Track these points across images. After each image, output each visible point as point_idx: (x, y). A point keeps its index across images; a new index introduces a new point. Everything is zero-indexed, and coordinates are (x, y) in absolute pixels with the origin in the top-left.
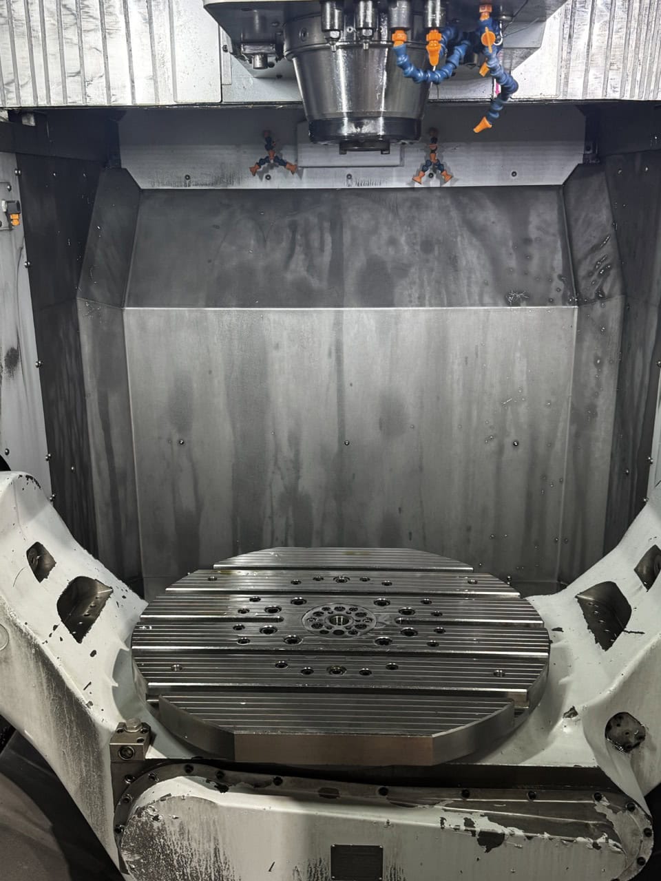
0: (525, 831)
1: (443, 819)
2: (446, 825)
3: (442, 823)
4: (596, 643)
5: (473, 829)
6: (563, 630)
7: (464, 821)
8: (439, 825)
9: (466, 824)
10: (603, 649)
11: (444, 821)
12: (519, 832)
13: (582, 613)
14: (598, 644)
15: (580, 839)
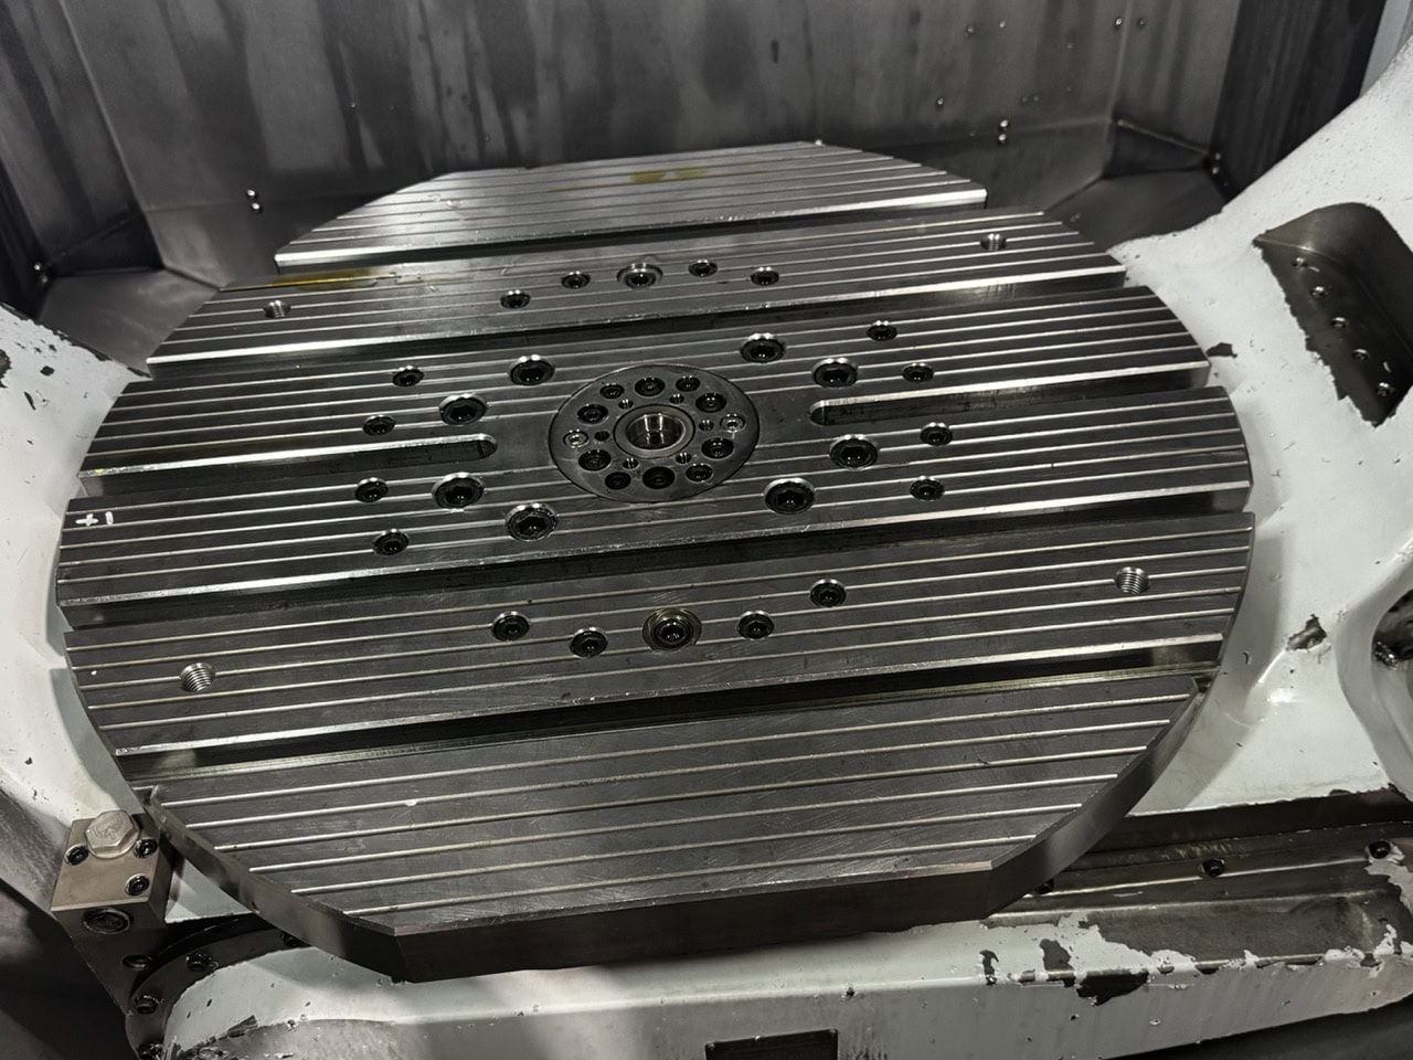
0: (1197, 955)
1: (988, 956)
2: (1000, 976)
3: (989, 970)
4: (1341, 396)
5: (1068, 972)
6: (1235, 350)
7: (1041, 952)
8: (982, 978)
9: (1049, 963)
10: (1366, 418)
11: (993, 961)
12: (1184, 963)
13: (1283, 295)
14: (1347, 399)
15: (1333, 955)
